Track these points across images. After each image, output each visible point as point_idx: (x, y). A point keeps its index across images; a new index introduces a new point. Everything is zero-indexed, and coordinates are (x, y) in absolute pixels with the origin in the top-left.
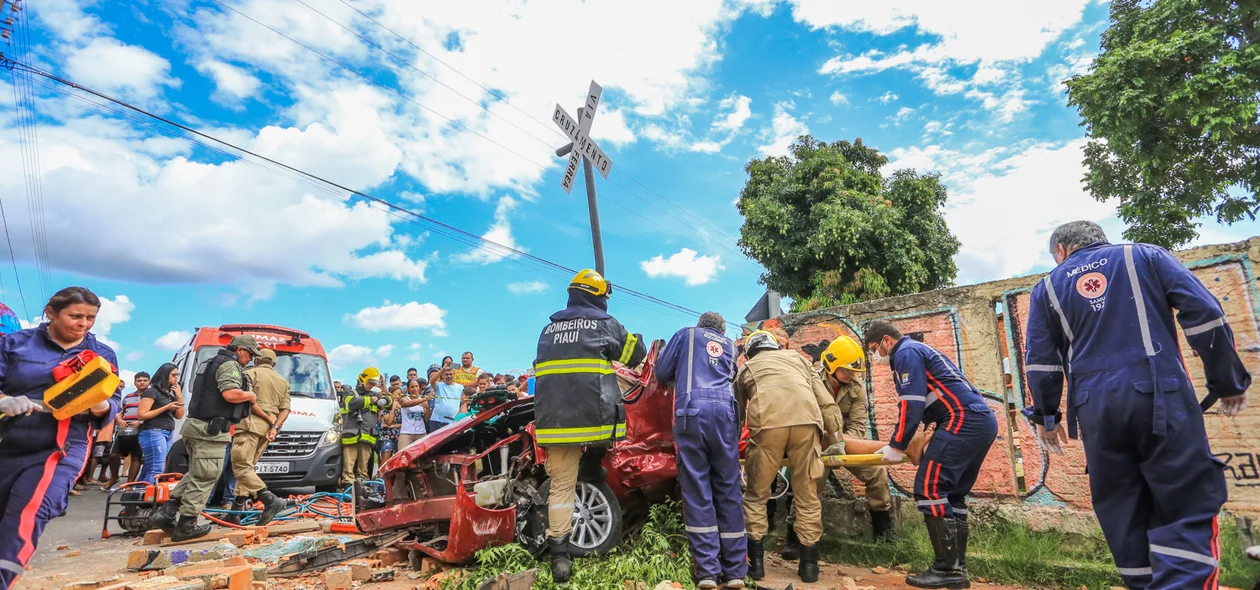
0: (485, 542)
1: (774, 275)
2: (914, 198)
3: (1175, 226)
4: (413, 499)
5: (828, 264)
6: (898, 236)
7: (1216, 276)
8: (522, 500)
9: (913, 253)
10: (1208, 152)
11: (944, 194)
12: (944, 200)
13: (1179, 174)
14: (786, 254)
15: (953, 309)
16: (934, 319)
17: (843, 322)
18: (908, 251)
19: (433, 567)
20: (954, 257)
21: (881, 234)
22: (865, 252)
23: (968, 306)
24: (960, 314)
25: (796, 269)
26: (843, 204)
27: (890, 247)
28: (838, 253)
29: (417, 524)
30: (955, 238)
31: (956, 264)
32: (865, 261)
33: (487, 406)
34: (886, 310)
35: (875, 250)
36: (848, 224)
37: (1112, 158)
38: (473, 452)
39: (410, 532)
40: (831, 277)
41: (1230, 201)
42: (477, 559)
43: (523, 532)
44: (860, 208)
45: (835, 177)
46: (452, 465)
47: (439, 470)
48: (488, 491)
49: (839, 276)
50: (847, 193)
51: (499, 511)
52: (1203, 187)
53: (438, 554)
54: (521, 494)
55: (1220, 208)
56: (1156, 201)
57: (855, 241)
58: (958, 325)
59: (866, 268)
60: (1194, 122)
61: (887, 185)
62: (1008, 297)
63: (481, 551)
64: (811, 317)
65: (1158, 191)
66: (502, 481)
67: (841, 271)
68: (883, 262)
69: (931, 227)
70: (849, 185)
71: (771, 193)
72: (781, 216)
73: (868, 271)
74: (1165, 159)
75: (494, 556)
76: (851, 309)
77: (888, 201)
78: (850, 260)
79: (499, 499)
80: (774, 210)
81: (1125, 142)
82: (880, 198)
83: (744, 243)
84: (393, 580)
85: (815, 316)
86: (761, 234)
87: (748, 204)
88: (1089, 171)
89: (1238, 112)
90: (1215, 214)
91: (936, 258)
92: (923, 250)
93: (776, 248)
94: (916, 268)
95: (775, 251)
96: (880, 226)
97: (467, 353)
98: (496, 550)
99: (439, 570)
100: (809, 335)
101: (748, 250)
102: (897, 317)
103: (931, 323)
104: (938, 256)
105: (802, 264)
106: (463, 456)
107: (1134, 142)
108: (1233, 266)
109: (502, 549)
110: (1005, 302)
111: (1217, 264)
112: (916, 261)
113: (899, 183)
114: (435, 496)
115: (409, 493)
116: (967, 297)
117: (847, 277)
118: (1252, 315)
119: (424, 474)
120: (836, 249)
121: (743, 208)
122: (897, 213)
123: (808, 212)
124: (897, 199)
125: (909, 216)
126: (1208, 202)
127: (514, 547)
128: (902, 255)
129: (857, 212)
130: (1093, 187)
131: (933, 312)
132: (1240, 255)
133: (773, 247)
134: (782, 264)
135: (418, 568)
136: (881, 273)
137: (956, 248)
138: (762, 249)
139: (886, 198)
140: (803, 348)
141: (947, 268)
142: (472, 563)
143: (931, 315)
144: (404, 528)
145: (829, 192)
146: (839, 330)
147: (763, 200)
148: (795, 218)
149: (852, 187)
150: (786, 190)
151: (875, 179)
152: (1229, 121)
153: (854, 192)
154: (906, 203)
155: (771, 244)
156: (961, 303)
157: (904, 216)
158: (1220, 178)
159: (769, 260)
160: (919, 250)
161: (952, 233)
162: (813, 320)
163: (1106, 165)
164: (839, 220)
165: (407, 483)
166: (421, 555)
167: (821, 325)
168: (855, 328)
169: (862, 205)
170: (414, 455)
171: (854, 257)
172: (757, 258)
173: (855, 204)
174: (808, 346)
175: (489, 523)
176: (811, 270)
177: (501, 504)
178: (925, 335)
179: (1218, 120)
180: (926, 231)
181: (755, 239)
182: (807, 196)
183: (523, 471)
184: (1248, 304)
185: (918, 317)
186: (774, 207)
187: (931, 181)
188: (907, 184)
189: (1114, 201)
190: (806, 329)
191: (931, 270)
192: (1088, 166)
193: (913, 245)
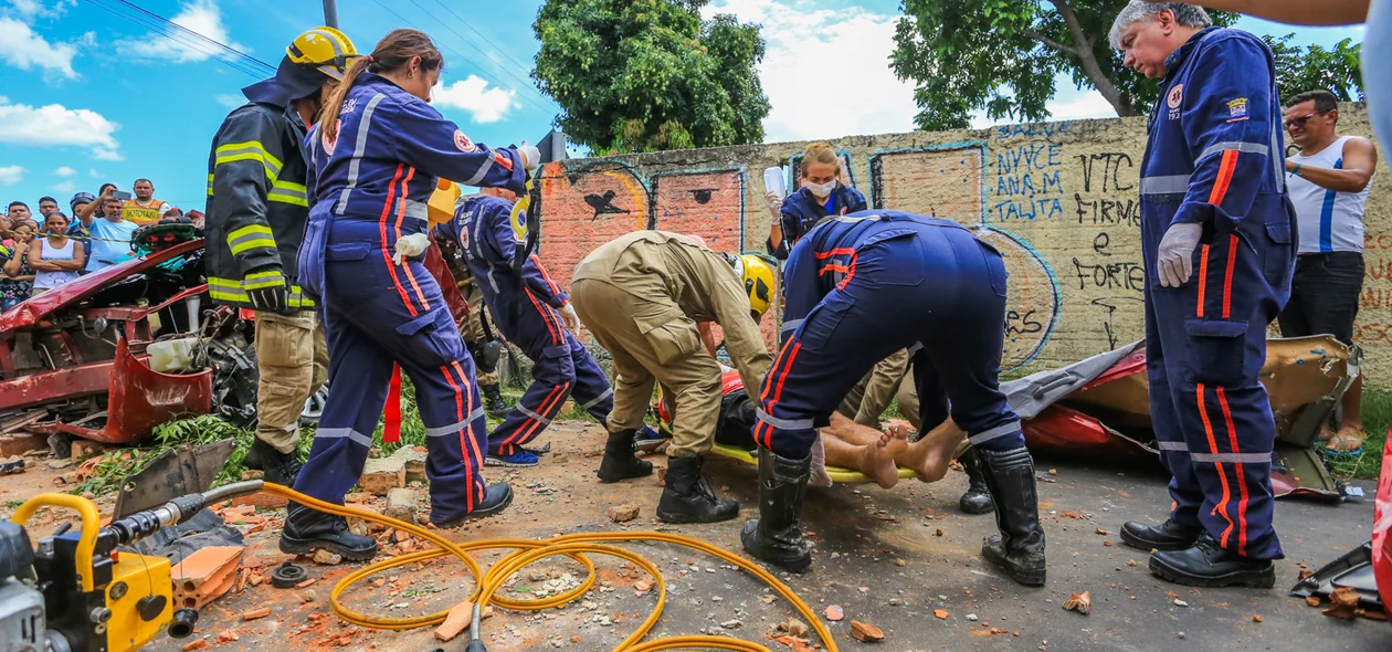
0: (165, 415)
1: (571, 118)
2: (731, 48)
3: (956, 116)
4: (50, 369)
5: (633, 111)
6: (711, 89)
7: (962, 159)
8: (220, 364)
9: (723, 110)
10: (992, 48)
11: (762, 49)
12: (762, 56)
13: (966, 66)
14: (587, 94)
15: (743, 168)
16: (723, 176)
17: (631, 172)
18: (718, 108)
19: (89, 450)
20: (763, 120)
21: (693, 84)
22: (674, 103)
23: (757, 166)
24: (748, 174)
25: (597, 113)
26: (655, 43)
27: (700, 101)
28: (645, 100)
29: (62, 401)
30: (767, 100)
31: (764, 128)
32: (673, 113)
33: (162, 244)
34: (677, 163)
35: (684, 102)
36: (659, 68)
37: (918, 38)
38: (144, 304)
39: (49, 411)
40: (633, 127)
41: (998, 98)
42: (155, 435)
43: (226, 401)
44: (674, 52)
45: (650, 9)
46: (110, 322)
47: (90, 329)
48: (167, 353)
49: (642, 126)
50: (661, 30)
51: (187, 377)
52: (982, 82)
53: (94, 433)
54: (221, 357)
55: (990, 104)
56: (945, 89)
57: (664, 88)
58: (745, 185)
59: (673, 121)
60: (987, 13)
61: (706, 29)
62: (795, 160)
63: (161, 426)
64: (598, 164)
65: (948, 80)
66: (191, 341)
67: (645, 121)
68: (691, 117)
69: (745, 84)
70: (665, 22)
71: (574, 17)
72: (584, 47)
73: (675, 124)
74: (959, 48)
75: (181, 433)
76: (641, 159)
77: (704, 48)
78: (657, 110)
79: (186, 363)
80: (577, 38)
81: (931, 23)
82: (695, 42)
83: (538, 74)
84: (22, 472)
85: (601, 164)
86: (559, 65)
87: (545, 26)
88: (897, 49)
89: (1020, 11)
90: (987, 109)
91: (745, 119)
92: (734, 108)
93: (576, 85)
94: (724, 127)
95: (574, 89)
96: (692, 75)
97: (144, 180)
98: (184, 423)
99: (98, 453)
100: (594, 185)
101: (543, 84)
102: (687, 171)
103: (720, 181)
104: (749, 117)
105: (604, 108)
106: (129, 310)
107: (937, 26)
108: (975, 151)
109: (192, 422)
110: (791, 165)
111: (964, 148)
112: (725, 119)
113: (718, 28)
114: (86, 362)
115: (42, 360)
116: (757, 157)
117: (652, 129)
118: (980, 197)
119: (65, 333)
120: (642, 96)
121: (540, 31)
122: (712, 63)
123: (615, 47)
124: (714, 47)
125: (724, 68)
126: (983, 97)
127: (210, 419)
128: (710, 112)
129: (670, 56)
130: (896, 64)
131: (723, 169)
132: (982, 142)
133: (572, 84)
134: (581, 105)
135: (66, 453)
136: (687, 128)
137: (767, 111)
138: (559, 84)
139: (702, 44)
140: (586, 198)
141: (755, 131)
142: (149, 441)
143: (721, 172)
144: (38, 406)
145: (643, 26)
146: (626, 181)
147: (565, 24)
148: (601, 52)
149: (668, 25)
150: (593, 16)
151: (692, 19)
152: (1013, 17)
153: (669, 31)
154: (723, 53)
155: (570, 80)
156: (751, 162)
157: (719, 68)
158: (995, 75)
159: (567, 98)
160: (730, 108)
161: (765, 93)
162: (599, 168)
163: (912, 44)
164: (649, 62)
165: (36, 347)
166: (67, 440)
167: (608, 173)
168: (643, 180)
169: (675, 49)
170: (45, 309)
171: (661, 106)
172: (553, 94)
173: (668, 45)
174: (591, 196)
175: (171, 391)
176: (613, 116)
177: (190, 368)
178: (713, 193)
179: (1005, 15)
180: (739, 87)
181: (551, 71)
182: (617, 27)
183: (222, 328)
184: (979, 187)
185: (707, 173)
186: (575, 35)
187: (751, 32)
188: (726, 31)
189: (912, 83)
190: (590, 177)
191: (740, 132)
192: (897, 42)
193: (725, 102)
